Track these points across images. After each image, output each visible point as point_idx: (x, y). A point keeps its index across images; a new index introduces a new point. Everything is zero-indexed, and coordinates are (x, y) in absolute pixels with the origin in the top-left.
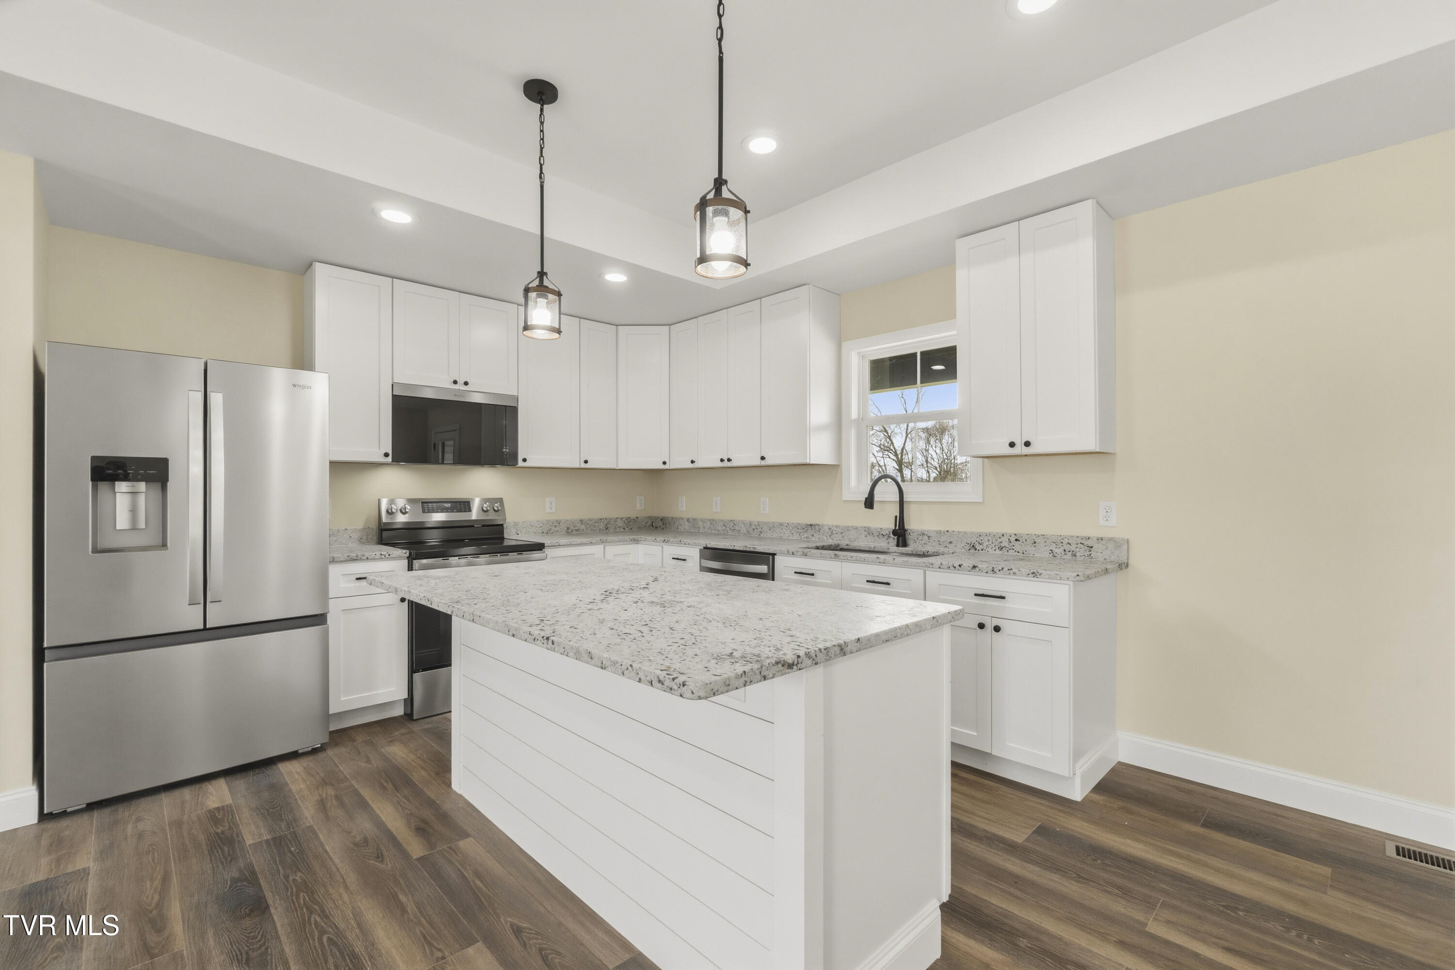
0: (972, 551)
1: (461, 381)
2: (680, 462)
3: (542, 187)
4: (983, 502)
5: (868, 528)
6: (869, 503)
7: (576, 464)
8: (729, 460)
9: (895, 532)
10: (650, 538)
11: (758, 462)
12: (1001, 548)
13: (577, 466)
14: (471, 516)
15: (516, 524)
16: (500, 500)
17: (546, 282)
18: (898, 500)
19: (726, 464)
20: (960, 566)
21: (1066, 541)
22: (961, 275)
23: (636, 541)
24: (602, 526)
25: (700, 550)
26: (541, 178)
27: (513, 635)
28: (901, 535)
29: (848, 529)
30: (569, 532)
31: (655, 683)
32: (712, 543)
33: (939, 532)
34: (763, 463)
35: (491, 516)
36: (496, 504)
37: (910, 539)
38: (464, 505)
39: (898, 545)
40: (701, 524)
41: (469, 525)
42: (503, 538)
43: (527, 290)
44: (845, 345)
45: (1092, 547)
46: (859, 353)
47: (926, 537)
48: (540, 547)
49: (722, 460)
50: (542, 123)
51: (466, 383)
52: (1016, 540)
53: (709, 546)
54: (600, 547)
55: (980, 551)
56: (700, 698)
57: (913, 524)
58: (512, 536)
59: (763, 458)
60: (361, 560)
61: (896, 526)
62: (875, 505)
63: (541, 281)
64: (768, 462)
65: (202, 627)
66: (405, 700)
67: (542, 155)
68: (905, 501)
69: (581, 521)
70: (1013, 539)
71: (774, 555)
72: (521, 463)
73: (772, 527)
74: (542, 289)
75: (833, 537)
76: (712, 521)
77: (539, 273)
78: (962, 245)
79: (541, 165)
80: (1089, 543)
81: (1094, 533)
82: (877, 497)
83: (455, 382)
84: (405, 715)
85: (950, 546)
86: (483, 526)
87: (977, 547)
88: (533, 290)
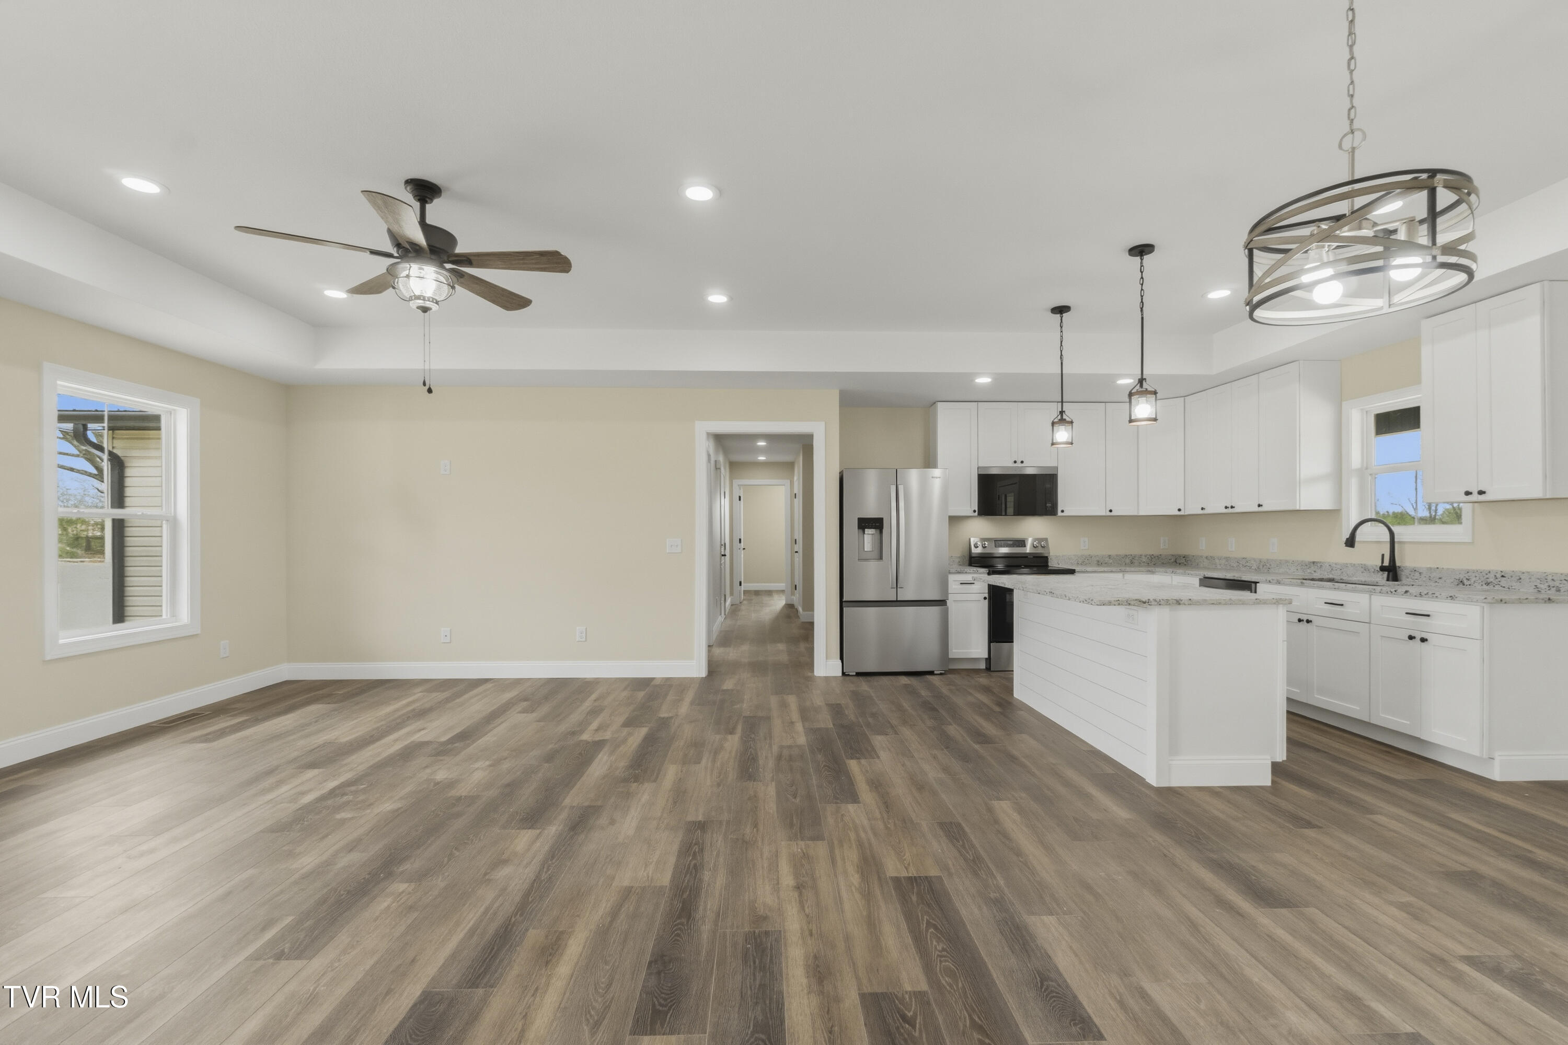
0: (1461, 586)
1: (1019, 461)
2: (1192, 509)
3: (1062, 364)
4: (1472, 543)
5: (1365, 565)
6: (1351, 542)
7: (1103, 512)
8: (1232, 507)
9: (1383, 569)
10: (1161, 570)
11: (1257, 509)
12: (1486, 584)
13: (1104, 514)
14: (1026, 549)
15: (1057, 557)
16: (1046, 540)
17: (1065, 417)
18: (1389, 540)
19: (1230, 510)
20: (1395, 591)
21: (1550, 578)
22: (1426, 351)
23: (1153, 572)
24: (1128, 561)
25: (1200, 580)
26: (1061, 358)
27: (1039, 593)
28: (1392, 571)
29: (1346, 565)
30: (1099, 564)
32: (1209, 573)
33: (1431, 569)
34: (1260, 509)
35: (1040, 551)
36: (1042, 542)
37: (1403, 575)
38: (1021, 543)
39: (1388, 580)
40: (1217, 561)
41: (1025, 556)
42: (1047, 566)
43: (1053, 424)
44: (1344, 403)
46: (1362, 409)
47: (1417, 574)
48: (1071, 572)
49: (1226, 507)
50: (1061, 327)
51: (1022, 462)
52: (1502, 576)
53: (1206, 576)
54: (1120, 575)
55: (1468, 586)
57: (1405, 561)
58: (1053, 564)
59: (1260, 506)
60: (963, 573)
61: (1383, 562)
62: (1356, 544)
63: (1062, 416)
64: (1264, 508)
65: (896, 600)
66: (986, 659)
67: (1061, 345)
68: (1400, 542)
69: (1110, 556)
70: (1499, 575)
71: (1256, 583)
72: (1060, 514)
73: (1281, 563)
74: (1062, 421)
75: (1333, 572)
76: (1227, 559)
77: (1060, 412)
78: (1426, 325)
79: (1061, 351)
82: (1358, 537)
83: (1015, 462)
84: (986, 668)
85: (1440, 581)
86: (1034, 557)
87: (1465, 581)
88: (1056, 423)
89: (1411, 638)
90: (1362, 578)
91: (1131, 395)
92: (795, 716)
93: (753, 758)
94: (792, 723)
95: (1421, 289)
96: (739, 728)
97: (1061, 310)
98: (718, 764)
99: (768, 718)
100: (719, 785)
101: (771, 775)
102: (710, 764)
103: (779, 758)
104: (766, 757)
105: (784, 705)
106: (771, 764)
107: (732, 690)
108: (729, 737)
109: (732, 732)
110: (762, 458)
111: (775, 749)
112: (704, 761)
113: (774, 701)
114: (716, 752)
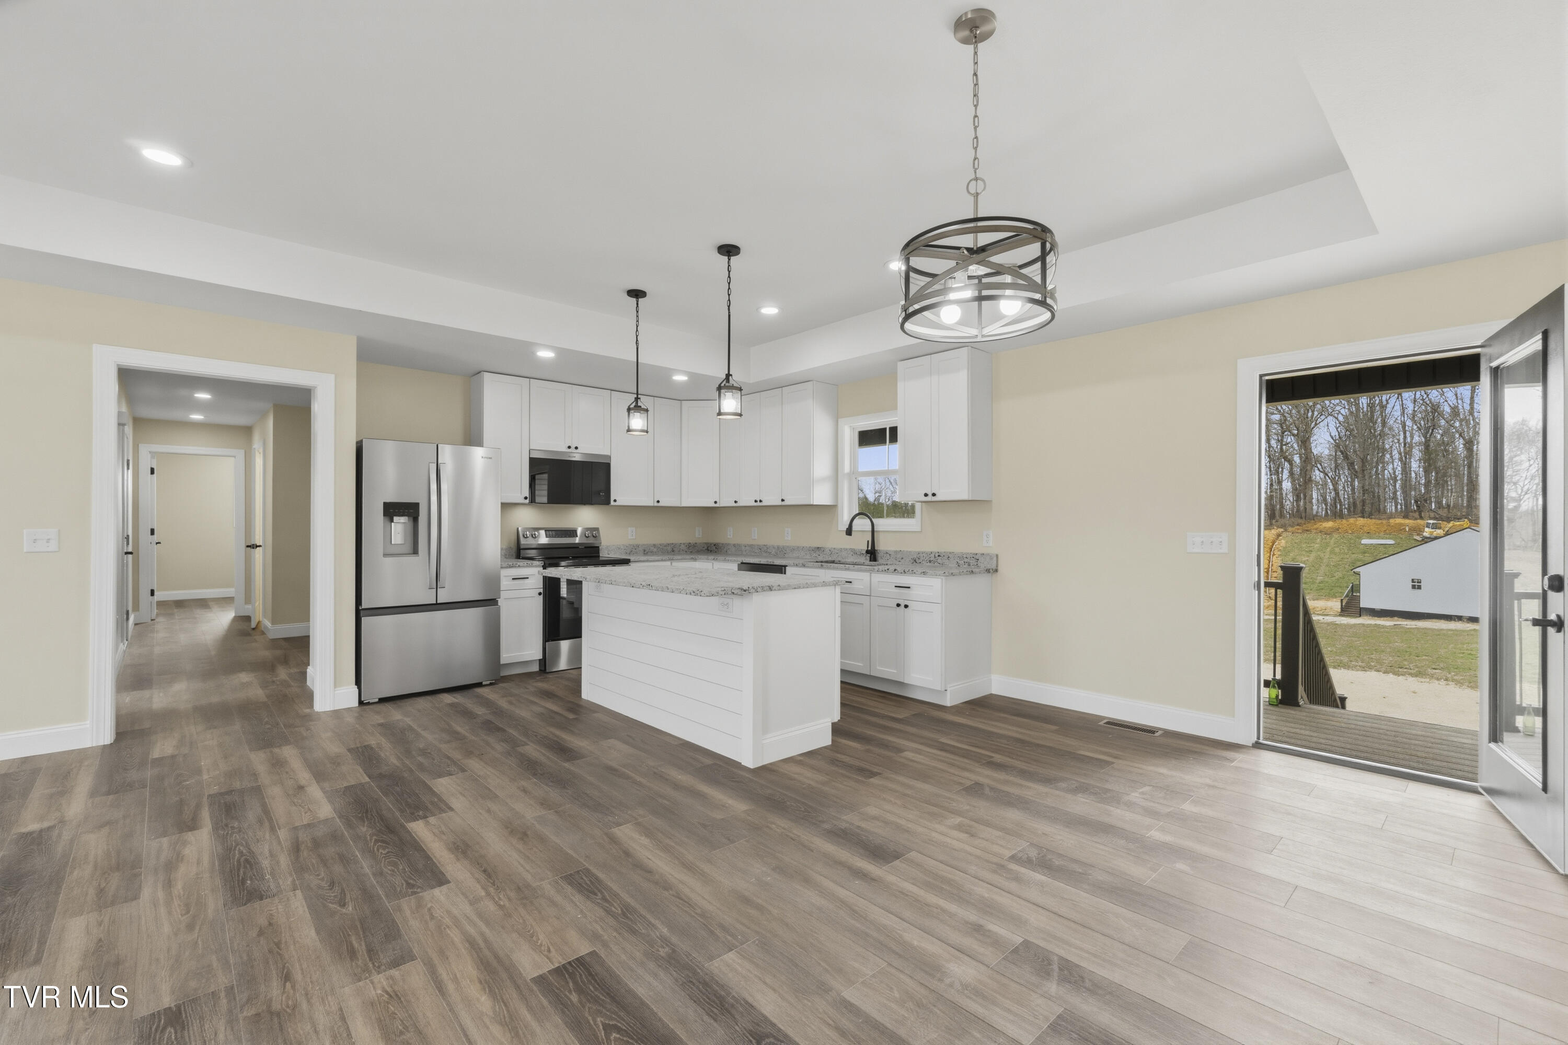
0: (915, 563)
1: (573, 446)
2: (726, 502)
3: (637, 349)
4: (921, 532)
5: (854, 549)
6: (849, 532)
7: (650, 503)
8: (761, 501)
9: (867, 552)
10: (702, 557)
11: (780, 503)
12: (930, 561)
13: (652, 505)
14: (576, 540)
15: (607, 547)
16: (597, 529)
17: (640, 404)
18: (871, 530)
19: (758, 504)
20: (888, 569)
21: (965, 556)
22: (900, 385)
23: (695, 560)
24: (669, 549)
25: (738, 564)
26: (636, 343)
28: (872, 554)
29: (841, 550)
30: (645, 553)
31: (692, 593)
32: (746, 559)
33: (896, 552)
34: (783, 503)
35: (591, 541)
36: (593, 532)
37: (879, 556)
38: (572, 533)
39: (870, 561)
40: (743, 548)
41: (574, 547)
42: (599, 556)
43: (629, 410)
44: (840, 420)
45: (978, 560)
46: (850, 426)
47: (888, 555)
48: (626, 562)
49: (756, 501)
50: (637, 312)
51: (576, 448)
52: (939, 556)
53: (744, 562)
54: (668, 563)
56: (707, 596)
57: (881, 546)
58: (604, 554)
59: (783, 500)
60: (515, 567)
61: (868, 547)
62: (853, 533)
63: (637, 403)
64: (786, 503)
65: (435, 603)
66: (540, 660)
67: (637, 330)
68: (877, 531)
69: (654, 545)
70: (937, 555)
71: (785, 566)
72: (612, 503)
73: (793, 549)
74: (638, 408)
76: (751, 546)
77: (635, 398)
78: (900, 364)
79: (637, 336)
80: (977, 557)
81: (979, 551)
82: (854, 528)
83: (569, 447)
84: (540, 670)
85: (902, 561)
86: (585, 547)
87: (917, 561)
88: (633, 409)
89: (898, 605)
90: (851, 559)
91: (720, 388)
92: (304, 776)
93: (247, 861)
94: (301, 788)
95: (1001, 327)
96: (206, 815)
97: (637, 294)
98: (179, 887)
99: (257, 791)
100: (190, 927)
101: (290, 880)
102: (161, 894)
103: (296, 848)
104: (272, 855)
105: (278, 764)
106: (284, 860)
107: (173, 757)
108: (190, 836)
109: (192, 825)
110: (197, 417)
111: (283, 834)
112: (146, 893)
113: (258, 760)
114: (170, 867)
